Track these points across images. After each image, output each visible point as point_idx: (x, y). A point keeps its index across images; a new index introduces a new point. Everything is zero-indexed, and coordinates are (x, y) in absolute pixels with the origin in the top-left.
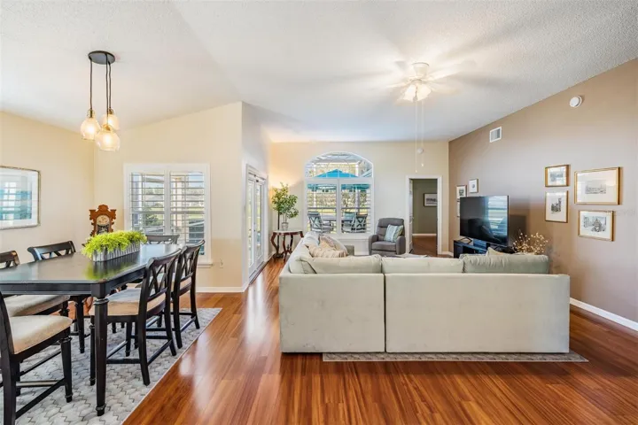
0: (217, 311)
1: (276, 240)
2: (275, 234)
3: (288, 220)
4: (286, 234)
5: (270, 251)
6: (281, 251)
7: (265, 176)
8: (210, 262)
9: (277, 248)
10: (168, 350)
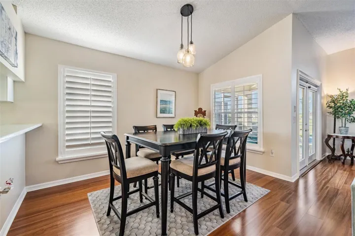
0: (265, 191)
1: (331, 142)
2: (330, 137)
3: (348, 125)
4: (344, 138)
5: (324, 151)
6: (338, 152)
7: (318, 83)
8: (262, 149)
9: (333, 150)
10: (217, 211)
